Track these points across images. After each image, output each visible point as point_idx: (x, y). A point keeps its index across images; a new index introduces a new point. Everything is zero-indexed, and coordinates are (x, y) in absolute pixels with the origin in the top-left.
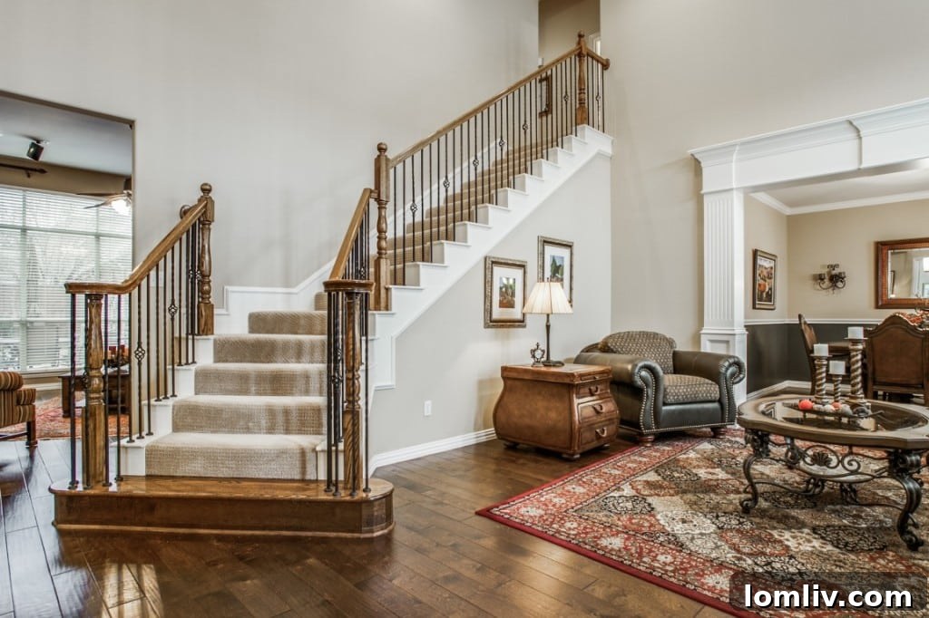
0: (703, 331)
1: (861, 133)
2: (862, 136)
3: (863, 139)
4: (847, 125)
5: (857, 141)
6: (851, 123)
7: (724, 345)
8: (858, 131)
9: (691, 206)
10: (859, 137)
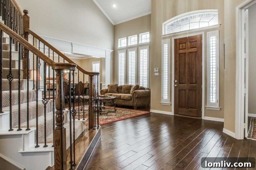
10: (72, 46)
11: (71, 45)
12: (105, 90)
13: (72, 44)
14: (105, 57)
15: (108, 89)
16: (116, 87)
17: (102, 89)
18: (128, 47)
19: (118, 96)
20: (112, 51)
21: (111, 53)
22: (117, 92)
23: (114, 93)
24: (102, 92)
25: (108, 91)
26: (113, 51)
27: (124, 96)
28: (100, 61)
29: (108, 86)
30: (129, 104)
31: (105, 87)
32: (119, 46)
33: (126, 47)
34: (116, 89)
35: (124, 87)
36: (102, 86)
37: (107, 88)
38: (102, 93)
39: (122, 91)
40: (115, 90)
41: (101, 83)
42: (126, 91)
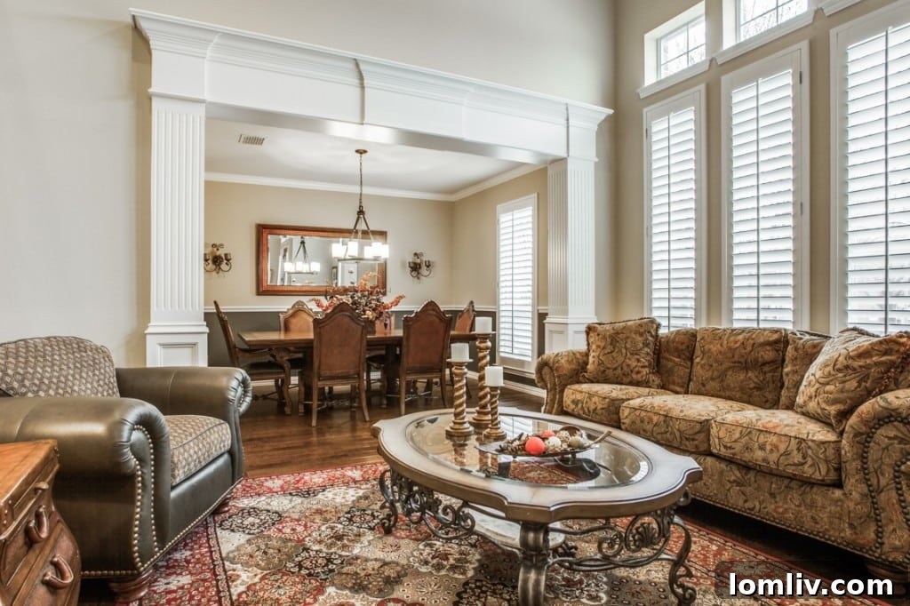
0: (149, 330)
1: (365, 81)
2: (365, 85)
3: (366, 89)
4: (351, 66)
5: (358, 90)
6: (357, 65)
7: (187, 351)
8: (361, 78)
9: (123, 111)
10: (362, 87)
11: (356, 74)
12: (569, 362)
13: (362, 67)
14: (563, 154)
15: (587, 355)
16: (646, 345)
17: (550, 351)
18: (720, 61)
19: (683, 426)
20: (603, 117)
21: (600, 125)
22: (655, 379)
23: (631, 383)
24: (546, 370)
25: (589, 367)
26: (611, 111)
27: (749, 431)
28: (536, 195)
29: (590, 330)
30: (808, 524)
31: (569, 342)
32: (650, 78)
33: (706, 67)
34: (645, 357)
35: (715, 348)
36: (547, 327)
37: (578, 343)
38: (547, 378)
39: (697, 370)
40: (640, 363)
41: (542, 309)
42: (736, 378)
